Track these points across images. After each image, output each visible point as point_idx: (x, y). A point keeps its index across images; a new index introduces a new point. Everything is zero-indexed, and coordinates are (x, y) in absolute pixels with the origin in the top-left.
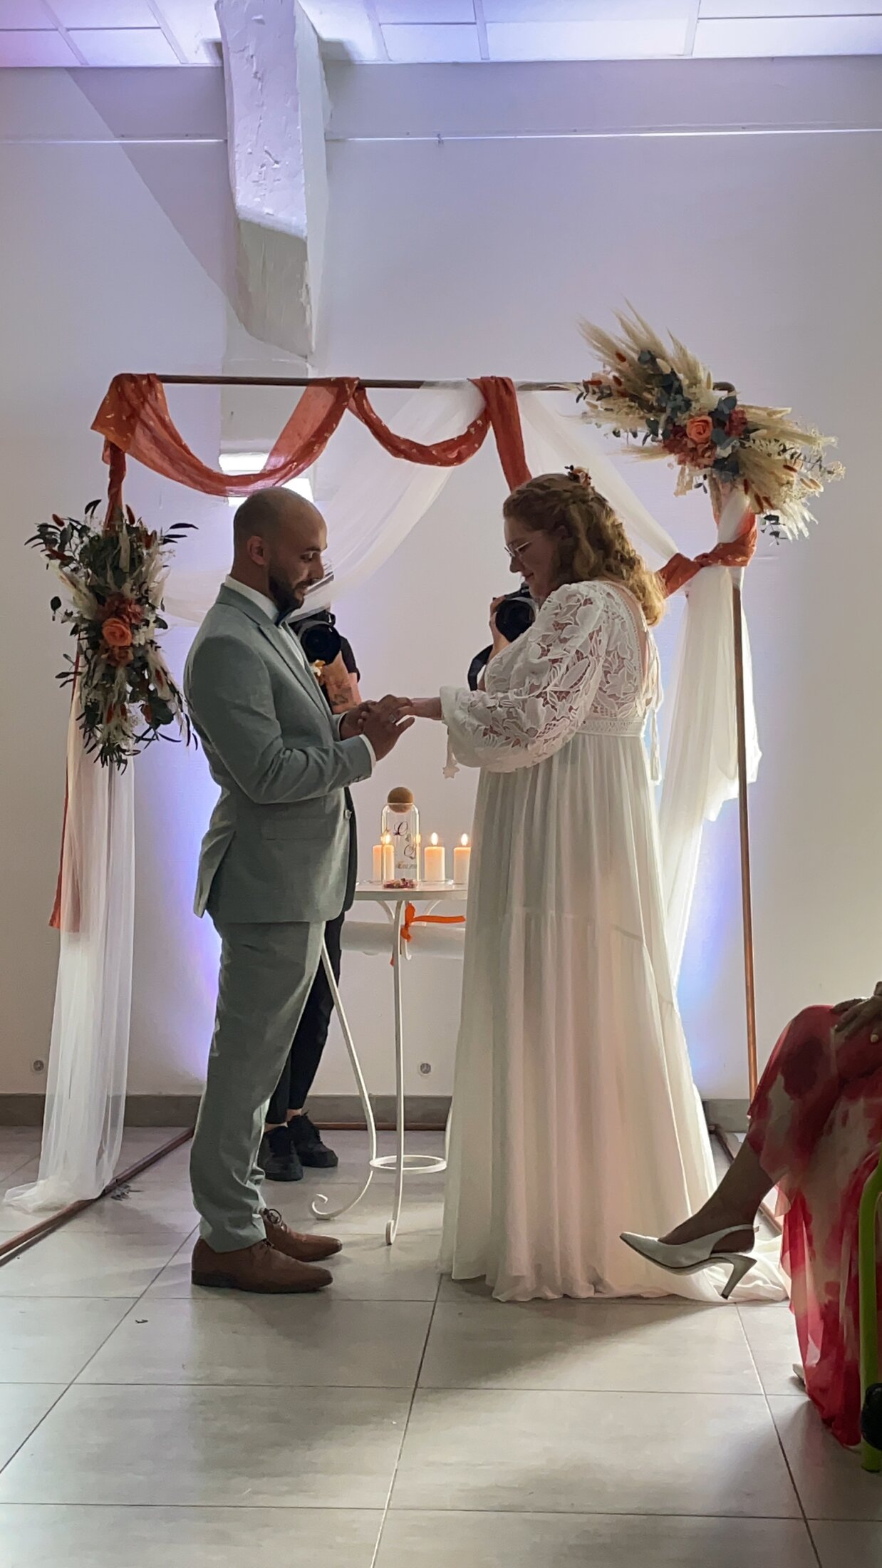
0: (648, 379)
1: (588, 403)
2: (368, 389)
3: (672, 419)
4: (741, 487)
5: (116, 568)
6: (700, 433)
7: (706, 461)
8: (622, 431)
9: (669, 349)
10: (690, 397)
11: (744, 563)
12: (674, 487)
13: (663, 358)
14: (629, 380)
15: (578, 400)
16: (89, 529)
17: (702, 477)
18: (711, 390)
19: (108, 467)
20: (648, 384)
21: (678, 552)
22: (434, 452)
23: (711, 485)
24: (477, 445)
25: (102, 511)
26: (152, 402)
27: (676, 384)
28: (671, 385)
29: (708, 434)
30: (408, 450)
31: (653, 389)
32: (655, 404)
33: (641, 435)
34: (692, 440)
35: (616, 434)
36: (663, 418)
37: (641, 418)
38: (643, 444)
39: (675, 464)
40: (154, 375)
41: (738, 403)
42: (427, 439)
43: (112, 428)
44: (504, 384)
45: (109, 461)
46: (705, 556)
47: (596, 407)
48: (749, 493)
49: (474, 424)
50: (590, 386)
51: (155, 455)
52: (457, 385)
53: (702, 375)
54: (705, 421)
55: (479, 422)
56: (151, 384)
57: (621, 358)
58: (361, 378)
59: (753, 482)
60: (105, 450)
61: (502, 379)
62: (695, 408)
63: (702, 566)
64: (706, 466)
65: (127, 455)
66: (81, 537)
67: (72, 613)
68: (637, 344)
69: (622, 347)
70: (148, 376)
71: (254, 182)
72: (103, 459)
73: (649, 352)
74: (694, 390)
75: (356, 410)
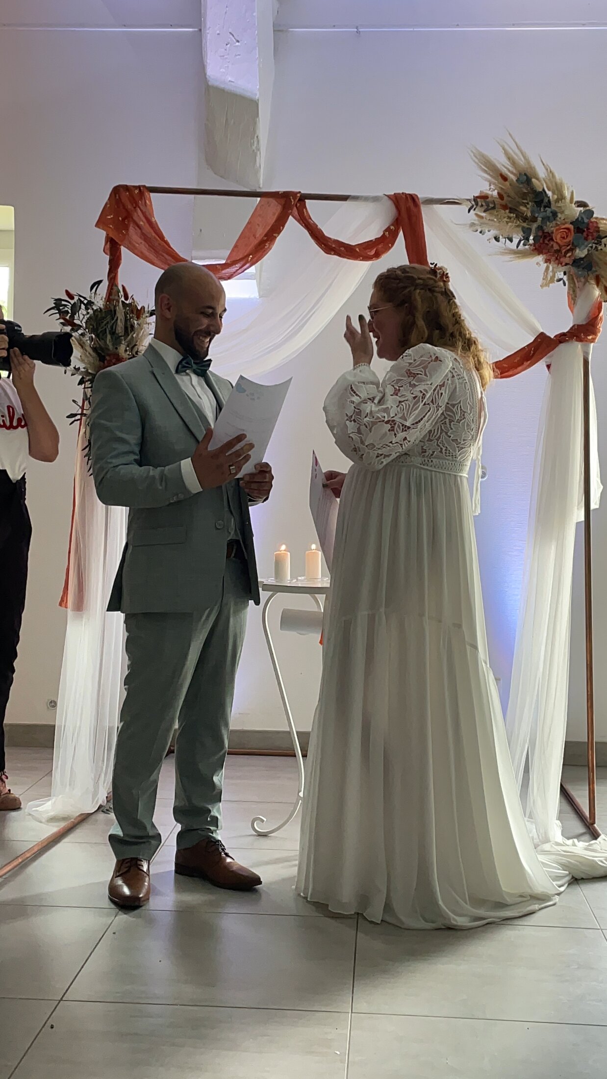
0: (524, 196)
1: (476, 215)
2: (307, 201)
3: (542, 227)
4: (593, 282)
5: (113, 333)
6: (564, 238)
7: (567, 260)
8: (501, 237)
9: (542, 173)
10: (557, 210)
11: (593, 341)
12: (541, 281)
13: (538, 179)
14: (509, 196)
15: (469, 211)
16: (93, 303)
17: (562, 273)
18: (573, 205)
19: (108, 257)
20: (523, 199)
21: (542, 331)
22: (357, 250)
23: (568, 279)
24: (390, 245)
25: (103, 289)
26: (141, 207)
27: (546, 200)
28: (542, 201)
29: (570, 239)
30: (337, 248)
31: (528, 204)
32: (529, 214)
33: (516, 241)
34: (557, 243)
35: (497, 239)
36: (534, 226)
37: (518, 226)
38: (517, 247)
39: (542, 263)
40: (144, 186)
41: (595, 216)
42: (353, 239)
43: (111, 226)
44: (413, 198)
45: (109, 254)
46: (563, 334)
47: (482, 217)
48: (600, 286)
49: (388, 229)
50: (478, 200)
51: (143, 247)
52: (376, 199)
53: (567, 194)
54: (568, 229)
55: (392, 227)
56: (141, 193)
57: (505, 178)
58: (302, 192)
59: (603, 277)
60: (106, 244)
61: (410, 194)
62: (560, 218)
63: (561, 342)
64: (566, 264)
65: (122, 248)
66: (87, 309)
67: (79, 369)
68: (516, 168)
69: (505, 171)
70: (139, 187)
71: (221, 56)
72: (104, 251)
73: (525, 174)
74: (560, 204)
75: (298, 217)
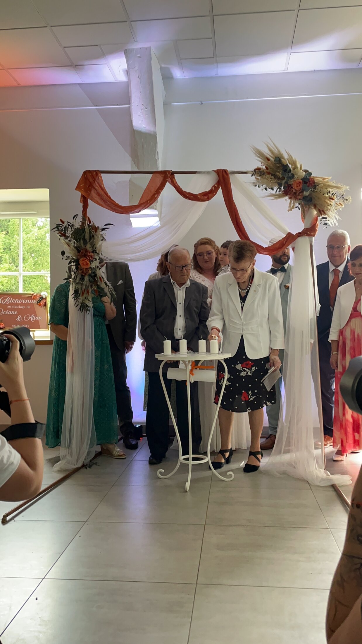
0: (278, 168)
1: (256, 178)
2: (175, 175)
3: (287, 182)
4: (313, 207)
5: (84, 240)
6: (298, 186)
7: (300, 197)
8: (268, 188)
9: (286, 156)
10: (293, 173)
11: (314, 235)
12: (288, 208)
13: (284, 159)
14: (271, 168)
15: (252, 176)
16: (74, 225)
17: (298, 204)
18: (302, 171)
19: (82, 205)
20: (278, 169)
21: (289, 231)
22: (199, 197)
23: (301, 207)
24: (215, 193)
25: (80, 218)
26: (97, 180)
27: (288, 169)
28: (287, 170)
29: (301, 186)
30: (189, 196)
31: (280, 171)
32: (281, 176)
33: (275, 189)
34: (295, 189)
35: (266, 189)
36: (284, 181)
37: (276, 182)
38: (276, 192)
39: (288, 199)
40: (98, 170)
41: (312, 176)
42: (196, 192)
43: (83, 189)
44: (225, 171)
45: (82, 203)
46: (300, 233)
47: (258, 179)
48: (316, 209)
49: (214, 186)
50: (256, 170)
51: (98, 199)
52: (208, 173)
53: (299, 166)
54: (300, 182)
55: (216, 185)
56: (97, 174)
57: (268, 160)
58: (173, 170)
59: (318, 205)
60: (81, 198)
62: (296, 177)
63: (299, 237)
64: (300, 199)
65: (89, 200)
66: (71, 228)
67: (69, 257)
68: (274, 155)
69: (269, 157)
70: (96, 171)
71: (139, 116)
72: (80, 201)
73: (278, 157)
74: (296, 170)
75: (171, 182)
